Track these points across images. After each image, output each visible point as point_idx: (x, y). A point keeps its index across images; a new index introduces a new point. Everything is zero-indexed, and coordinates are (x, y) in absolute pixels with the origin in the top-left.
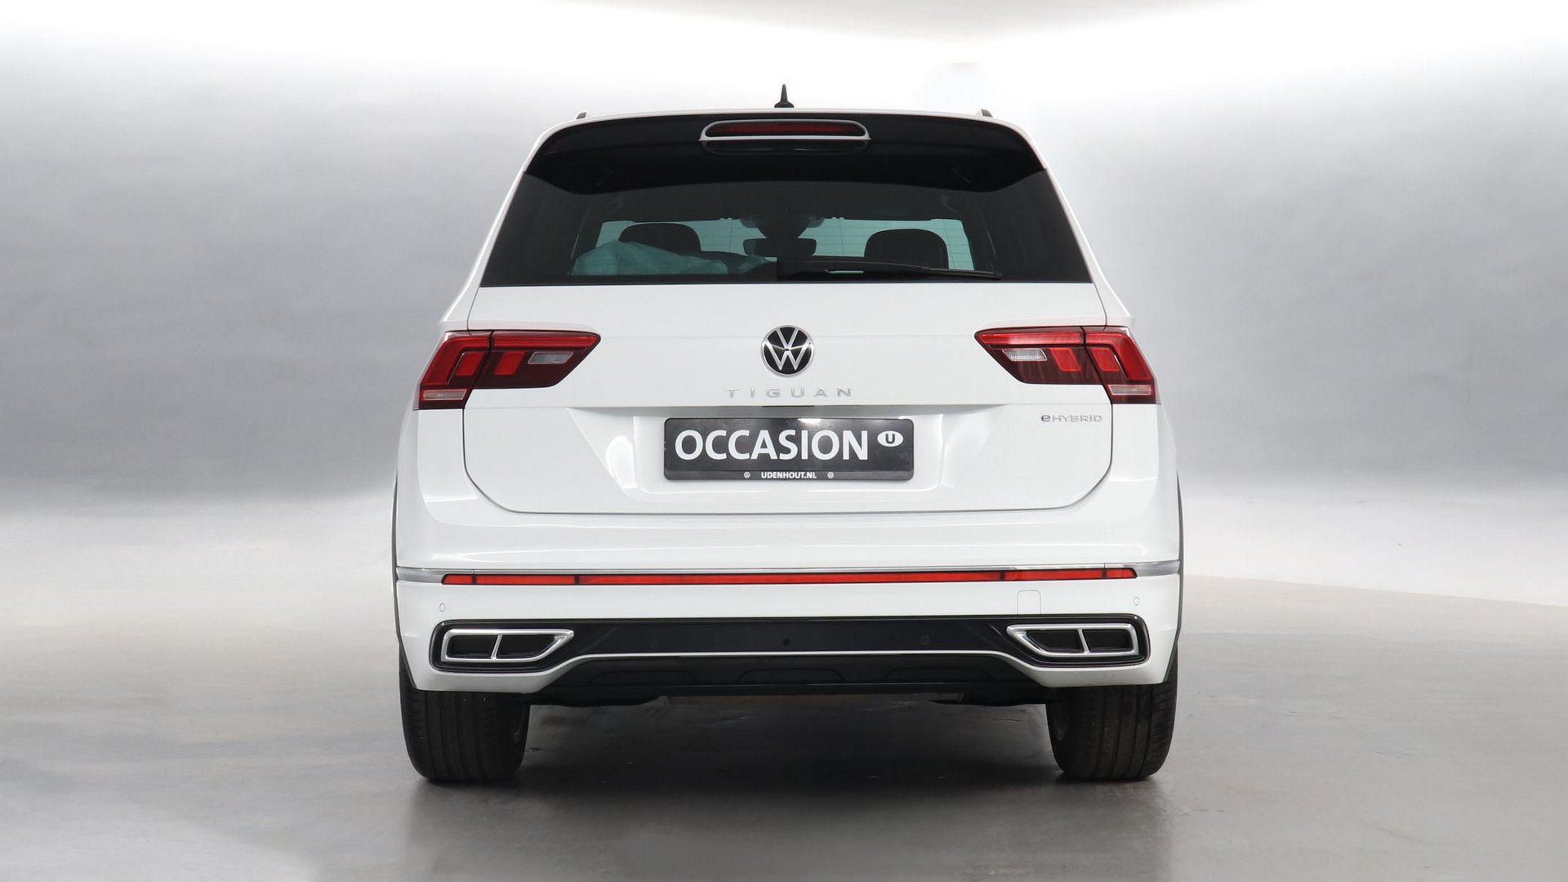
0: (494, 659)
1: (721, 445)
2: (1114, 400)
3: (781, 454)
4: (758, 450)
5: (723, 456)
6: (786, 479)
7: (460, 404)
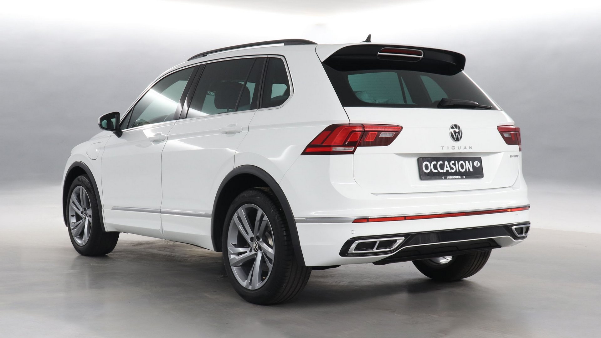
0: (375, 250)
1: (435, 167)
3: (452, 170)
4: (445, 169)
5: (436, 171)
6: (452, 179)
7: (352, 153)
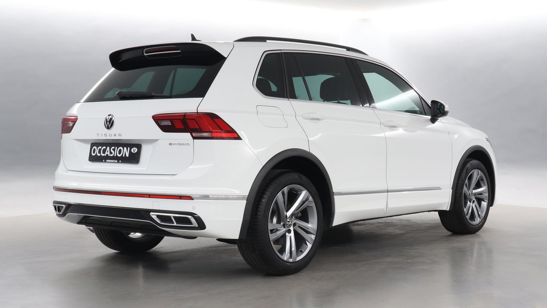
2: (194, 138)
3: (111, 155)
4: (106, 153)
5: (99, 155)
6: (111, 162)
